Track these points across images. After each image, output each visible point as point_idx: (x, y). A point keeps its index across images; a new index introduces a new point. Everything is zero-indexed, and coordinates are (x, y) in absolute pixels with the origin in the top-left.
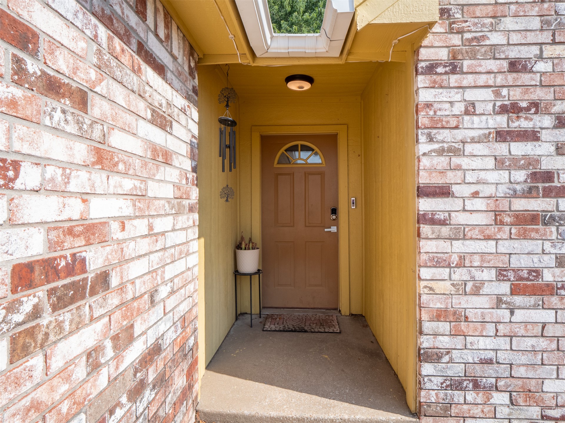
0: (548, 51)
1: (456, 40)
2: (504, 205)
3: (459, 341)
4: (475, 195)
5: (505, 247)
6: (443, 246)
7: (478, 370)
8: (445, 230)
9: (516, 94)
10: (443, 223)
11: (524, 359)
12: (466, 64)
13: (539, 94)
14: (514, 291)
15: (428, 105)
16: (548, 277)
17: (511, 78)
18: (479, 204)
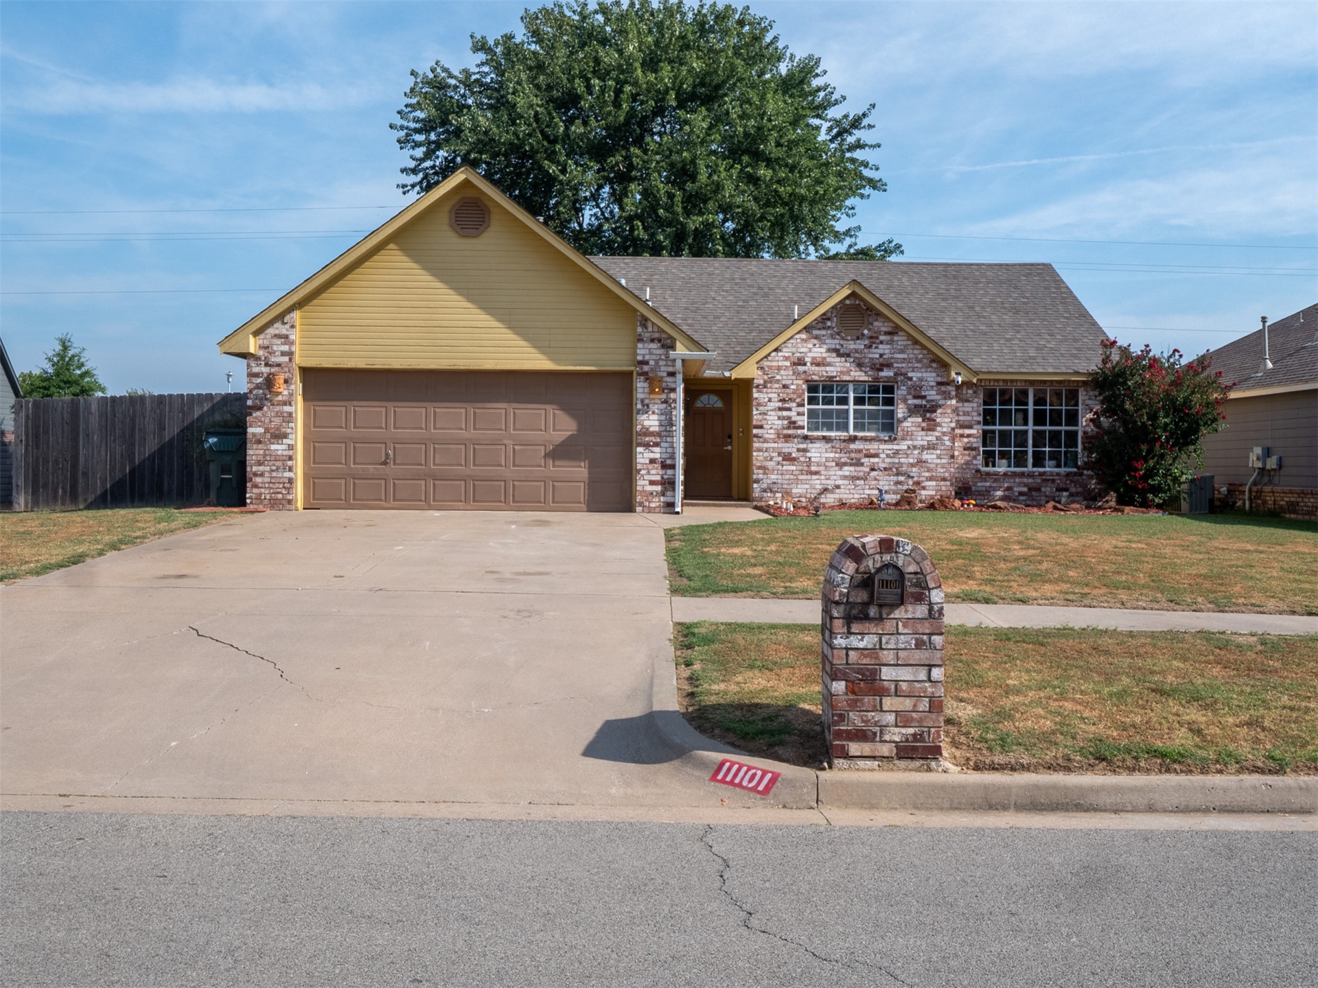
0: (795, 382)
1: (766, 377)
2: (780, 432)
3: (765, 476)
4: (771, 428)
5: (780, 445)
6: (761, 445)
7: (772, 486)
8: (761, 440)
9: (785, 395)
10: (761, 437)
11: (786, 482)
12: (769, 385)
13: (792, 396)
14: (783, 460)
15: (757, 399)
16: (794, 455)
17: (783, 390)
18: (772, 431)
